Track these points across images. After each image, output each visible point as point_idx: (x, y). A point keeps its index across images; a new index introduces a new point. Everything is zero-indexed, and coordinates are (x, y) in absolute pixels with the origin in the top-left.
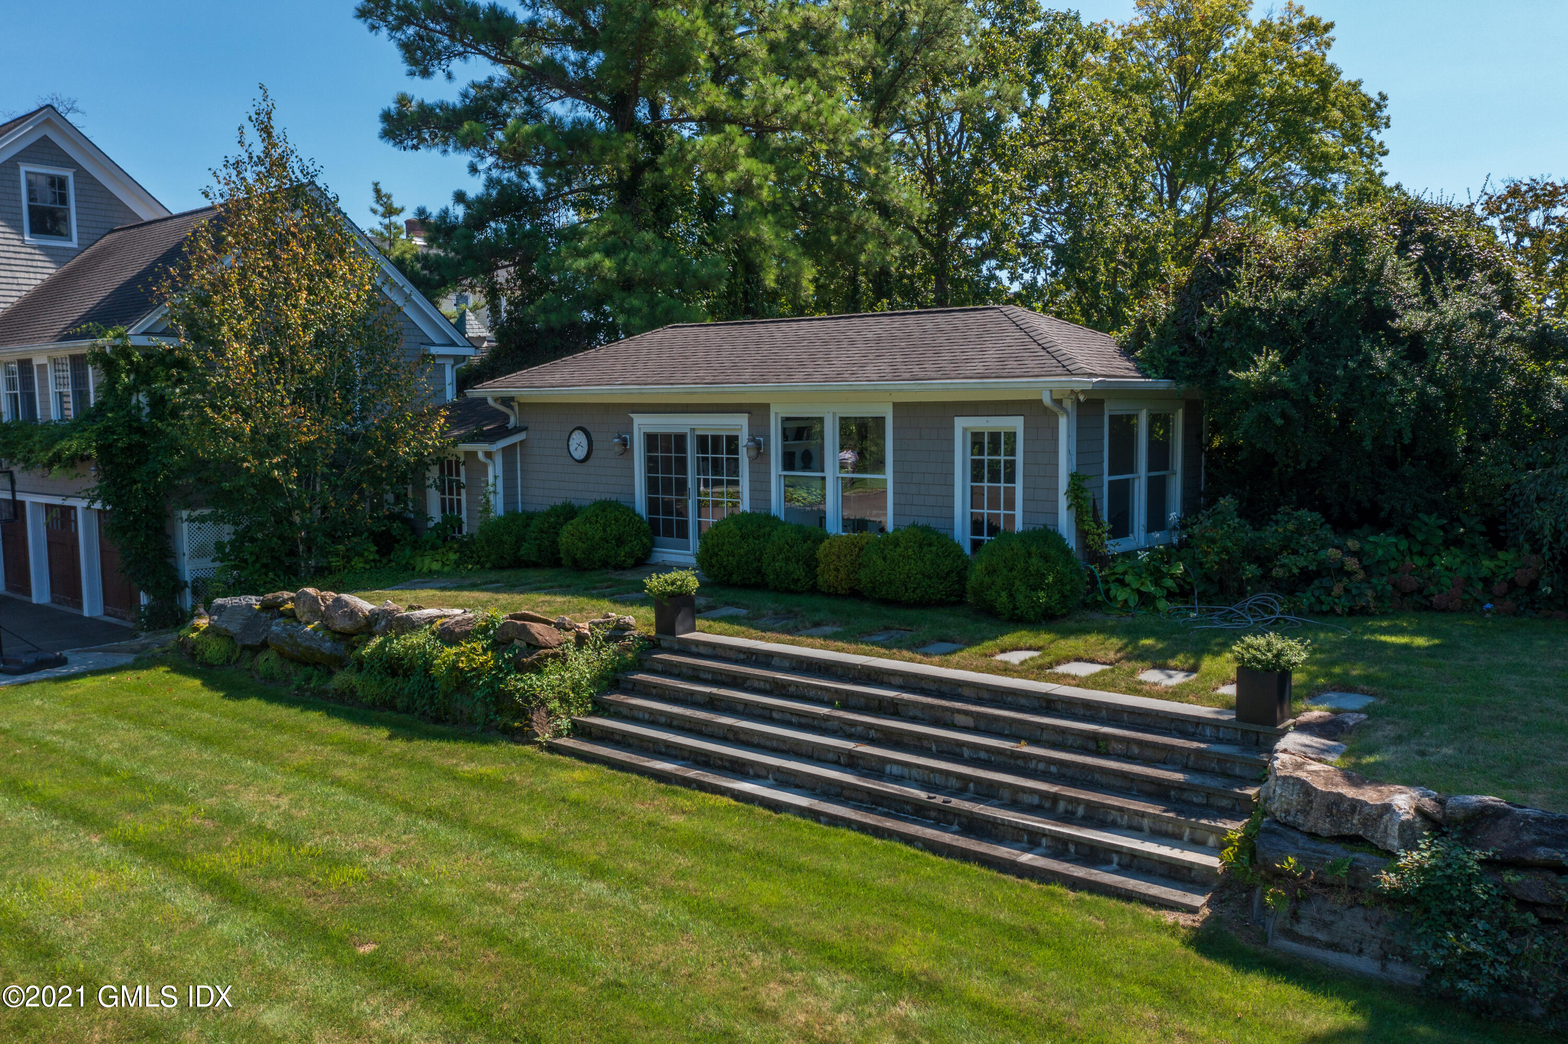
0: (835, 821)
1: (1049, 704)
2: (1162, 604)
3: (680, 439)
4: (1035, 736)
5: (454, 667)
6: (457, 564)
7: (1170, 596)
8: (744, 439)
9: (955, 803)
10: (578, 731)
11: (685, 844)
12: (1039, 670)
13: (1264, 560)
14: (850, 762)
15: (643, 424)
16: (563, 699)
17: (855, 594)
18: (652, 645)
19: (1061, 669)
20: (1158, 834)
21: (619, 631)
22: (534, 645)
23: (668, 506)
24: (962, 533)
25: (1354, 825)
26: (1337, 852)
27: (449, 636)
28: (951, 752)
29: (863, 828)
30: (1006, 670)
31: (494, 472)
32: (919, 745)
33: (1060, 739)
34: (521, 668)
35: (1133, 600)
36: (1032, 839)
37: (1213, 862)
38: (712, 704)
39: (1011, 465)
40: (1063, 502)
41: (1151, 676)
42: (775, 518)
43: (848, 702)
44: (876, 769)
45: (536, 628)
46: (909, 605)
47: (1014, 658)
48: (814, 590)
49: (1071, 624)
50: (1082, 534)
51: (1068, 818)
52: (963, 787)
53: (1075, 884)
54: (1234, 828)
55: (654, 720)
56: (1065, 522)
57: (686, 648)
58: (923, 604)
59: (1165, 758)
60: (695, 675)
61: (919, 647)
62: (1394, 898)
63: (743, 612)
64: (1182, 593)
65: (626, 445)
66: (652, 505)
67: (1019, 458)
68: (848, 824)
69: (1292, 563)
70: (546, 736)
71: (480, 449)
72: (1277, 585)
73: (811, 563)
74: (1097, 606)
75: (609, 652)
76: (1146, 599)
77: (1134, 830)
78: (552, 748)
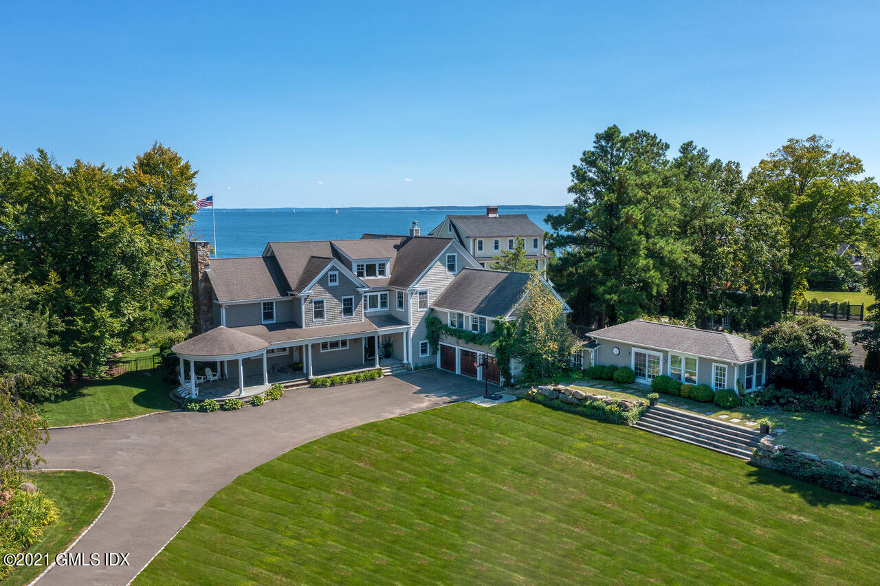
0: (691, 444)
1: (729, 427)
2: (755, 406)
3: (645, 355)
4: (726, 432)
5: (611, 410)
6: (583, 376)
7: (758, 404)
8: (661, 359)
9: (712, 442)
10: (638, 424)
11: (668, 445)
12: (727, 420)
13: (777, 398)
14: (693, 434)
15: (634, 350)
16: (633, 417)
17: (689, 398)
18: (649, 407)
19: (732, 420)
20: (745, 449)
21: (641, 404)
22: (627, 407)
23: (640, 370)
24: (713, 386)
25: (770, 449)
26: (767, 453)
27: (608, 403)
28: (712, 434)
29: (696, 445)
30: (721, 420)
31: (592, 355)
32: (706, 432)
33: (731, 433)
34: (625, 411)
35: (749, 405)
36: (725, 449)
37: (751, 453)
38: (664, 421)
39: (724, 379)
40: (735, 384)
41: (748, 423)
42: (669, 377)
43: (692, 423)
44: (698, 436)
45: (627, 403)
46: (701, 402)
47: (724, 417)
48: (679, 396)
49: (736, 409)
50: (739, 390)
51: (731, 446)
52: (714, 440)
53: (731, 456)
54: (755, 449)
55: (653, 423)
56: (736, 388)
57: (656, 409)
58: (705, 402)
59: (747, 438)
60: (659, 415)
61: (704, 413)
62: (773, 459)
63: (665, 400)
64: (760, 404)
65: (630, 354)
66: (636, 368)
67: (726, 378)
68: (694, 444)
69: (782, 401)
70: (631, 425)
71: (590, 350)
72: (780, 404)
73: (679, 390)
74: (741, 405)
75: (640, 409)
76: (752, 405)
77: (741, 448)
78: (632, 427)
